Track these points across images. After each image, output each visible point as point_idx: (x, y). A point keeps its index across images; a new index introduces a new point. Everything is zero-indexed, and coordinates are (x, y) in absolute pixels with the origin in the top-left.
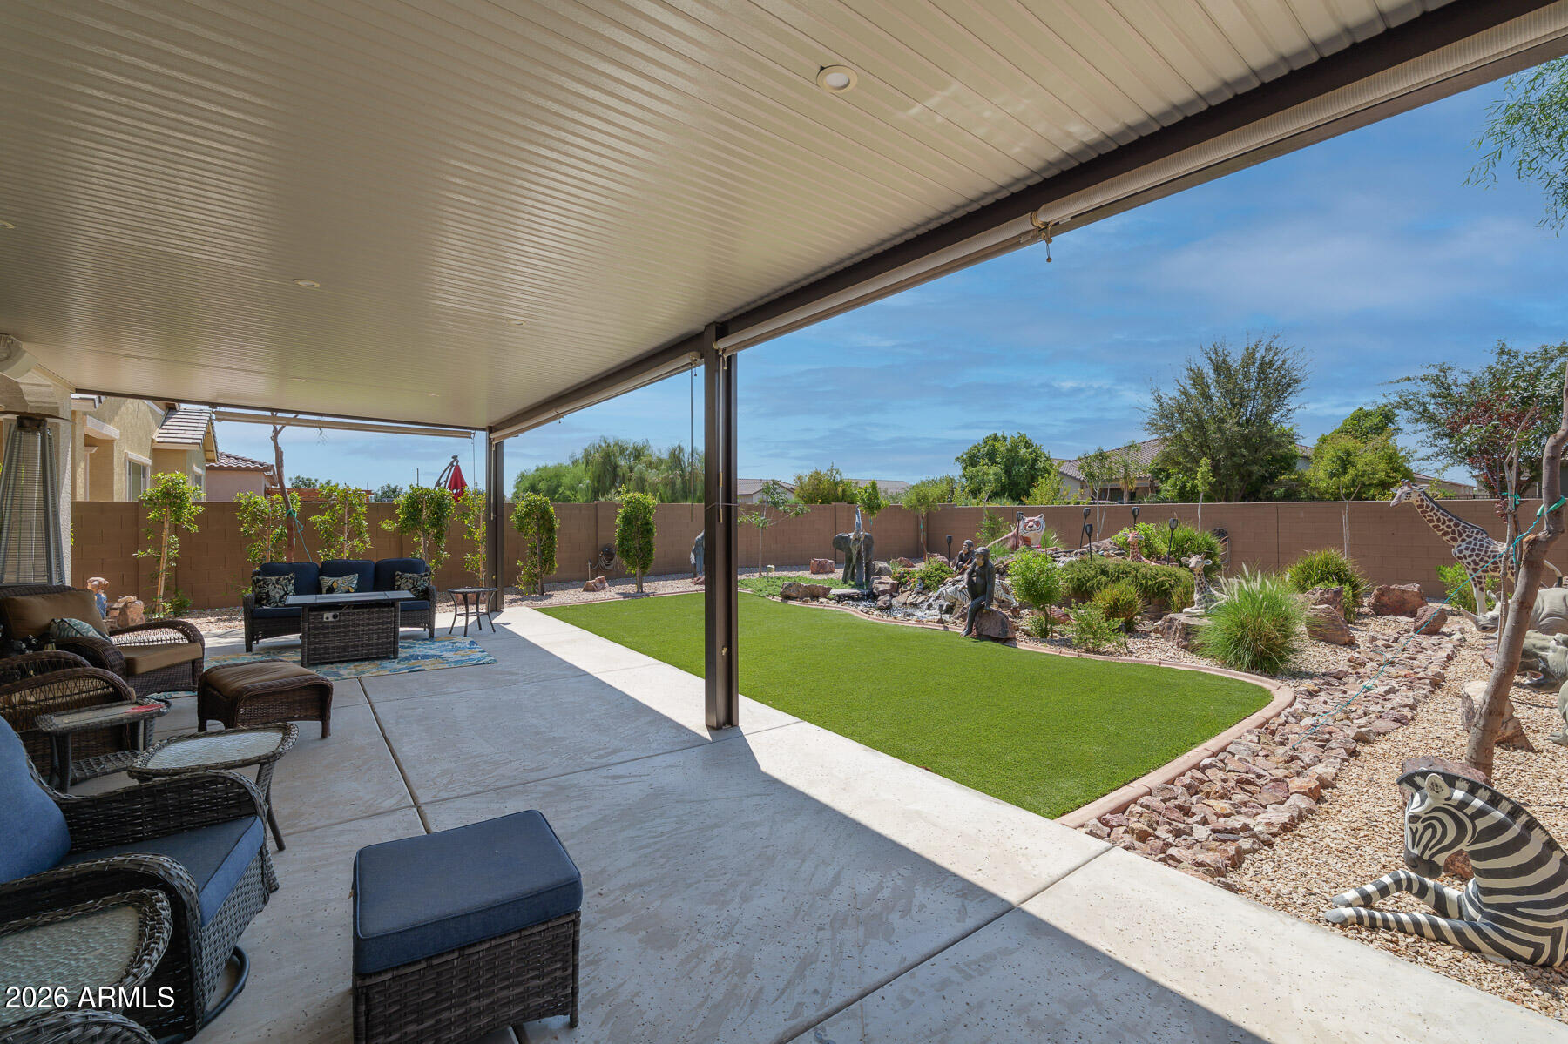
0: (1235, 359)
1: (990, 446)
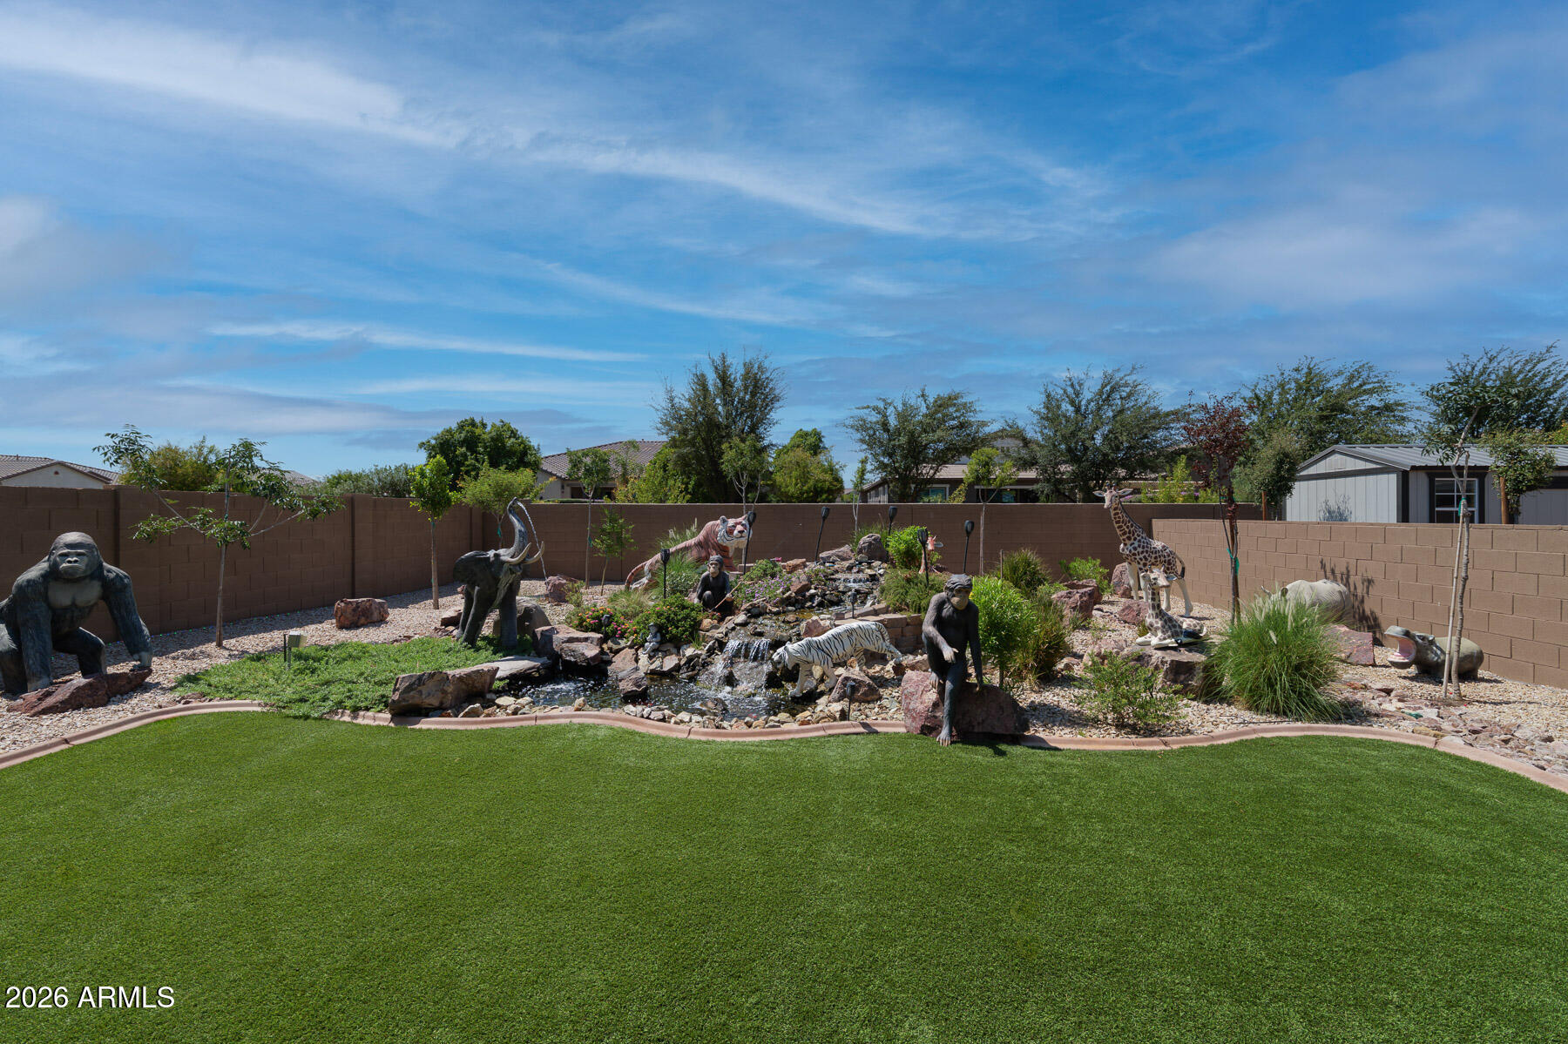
0: (737, 372)
1: (468, 432)
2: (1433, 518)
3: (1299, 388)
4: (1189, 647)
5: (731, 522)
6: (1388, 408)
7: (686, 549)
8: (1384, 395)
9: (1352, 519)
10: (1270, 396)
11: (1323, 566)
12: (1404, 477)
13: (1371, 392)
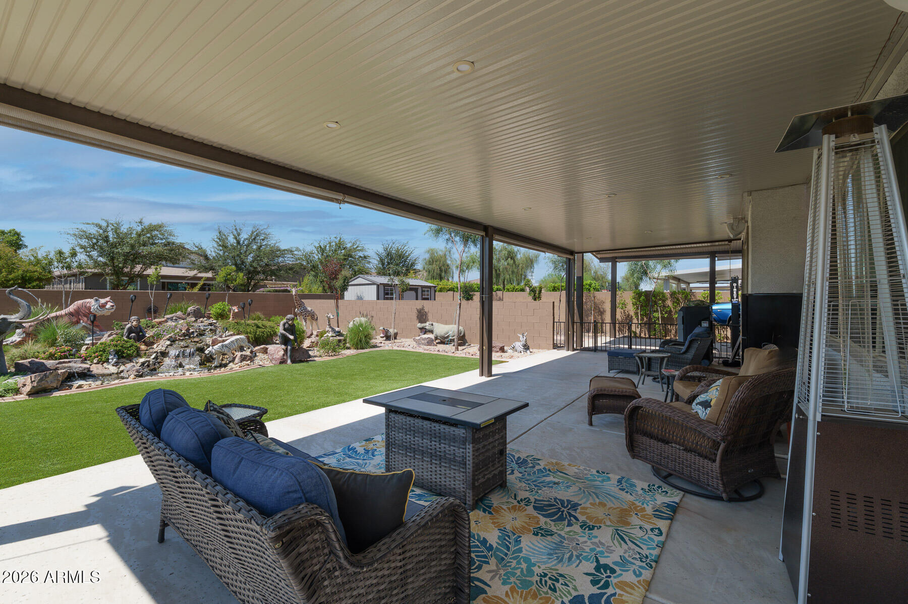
2: (385, 299)
3: (336, 244)
4: (338, 335)
5: (102, 301)
6: (365, 257)
7: (61, 316)
8: (364, 253)
9: (364, 299)
10: (326, 247)
11: (360, 313)
12: (378, 286)
13: (359, 250)
